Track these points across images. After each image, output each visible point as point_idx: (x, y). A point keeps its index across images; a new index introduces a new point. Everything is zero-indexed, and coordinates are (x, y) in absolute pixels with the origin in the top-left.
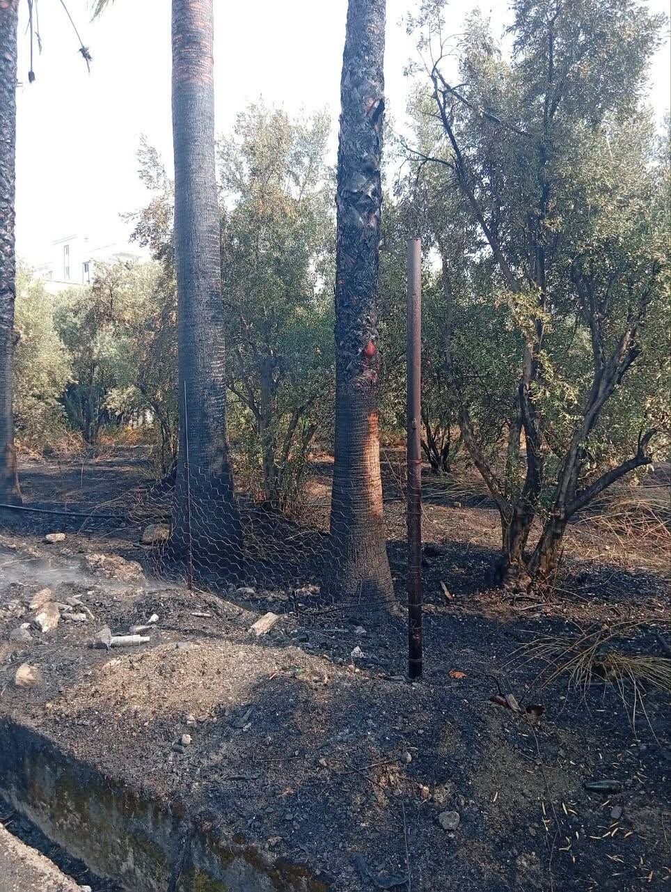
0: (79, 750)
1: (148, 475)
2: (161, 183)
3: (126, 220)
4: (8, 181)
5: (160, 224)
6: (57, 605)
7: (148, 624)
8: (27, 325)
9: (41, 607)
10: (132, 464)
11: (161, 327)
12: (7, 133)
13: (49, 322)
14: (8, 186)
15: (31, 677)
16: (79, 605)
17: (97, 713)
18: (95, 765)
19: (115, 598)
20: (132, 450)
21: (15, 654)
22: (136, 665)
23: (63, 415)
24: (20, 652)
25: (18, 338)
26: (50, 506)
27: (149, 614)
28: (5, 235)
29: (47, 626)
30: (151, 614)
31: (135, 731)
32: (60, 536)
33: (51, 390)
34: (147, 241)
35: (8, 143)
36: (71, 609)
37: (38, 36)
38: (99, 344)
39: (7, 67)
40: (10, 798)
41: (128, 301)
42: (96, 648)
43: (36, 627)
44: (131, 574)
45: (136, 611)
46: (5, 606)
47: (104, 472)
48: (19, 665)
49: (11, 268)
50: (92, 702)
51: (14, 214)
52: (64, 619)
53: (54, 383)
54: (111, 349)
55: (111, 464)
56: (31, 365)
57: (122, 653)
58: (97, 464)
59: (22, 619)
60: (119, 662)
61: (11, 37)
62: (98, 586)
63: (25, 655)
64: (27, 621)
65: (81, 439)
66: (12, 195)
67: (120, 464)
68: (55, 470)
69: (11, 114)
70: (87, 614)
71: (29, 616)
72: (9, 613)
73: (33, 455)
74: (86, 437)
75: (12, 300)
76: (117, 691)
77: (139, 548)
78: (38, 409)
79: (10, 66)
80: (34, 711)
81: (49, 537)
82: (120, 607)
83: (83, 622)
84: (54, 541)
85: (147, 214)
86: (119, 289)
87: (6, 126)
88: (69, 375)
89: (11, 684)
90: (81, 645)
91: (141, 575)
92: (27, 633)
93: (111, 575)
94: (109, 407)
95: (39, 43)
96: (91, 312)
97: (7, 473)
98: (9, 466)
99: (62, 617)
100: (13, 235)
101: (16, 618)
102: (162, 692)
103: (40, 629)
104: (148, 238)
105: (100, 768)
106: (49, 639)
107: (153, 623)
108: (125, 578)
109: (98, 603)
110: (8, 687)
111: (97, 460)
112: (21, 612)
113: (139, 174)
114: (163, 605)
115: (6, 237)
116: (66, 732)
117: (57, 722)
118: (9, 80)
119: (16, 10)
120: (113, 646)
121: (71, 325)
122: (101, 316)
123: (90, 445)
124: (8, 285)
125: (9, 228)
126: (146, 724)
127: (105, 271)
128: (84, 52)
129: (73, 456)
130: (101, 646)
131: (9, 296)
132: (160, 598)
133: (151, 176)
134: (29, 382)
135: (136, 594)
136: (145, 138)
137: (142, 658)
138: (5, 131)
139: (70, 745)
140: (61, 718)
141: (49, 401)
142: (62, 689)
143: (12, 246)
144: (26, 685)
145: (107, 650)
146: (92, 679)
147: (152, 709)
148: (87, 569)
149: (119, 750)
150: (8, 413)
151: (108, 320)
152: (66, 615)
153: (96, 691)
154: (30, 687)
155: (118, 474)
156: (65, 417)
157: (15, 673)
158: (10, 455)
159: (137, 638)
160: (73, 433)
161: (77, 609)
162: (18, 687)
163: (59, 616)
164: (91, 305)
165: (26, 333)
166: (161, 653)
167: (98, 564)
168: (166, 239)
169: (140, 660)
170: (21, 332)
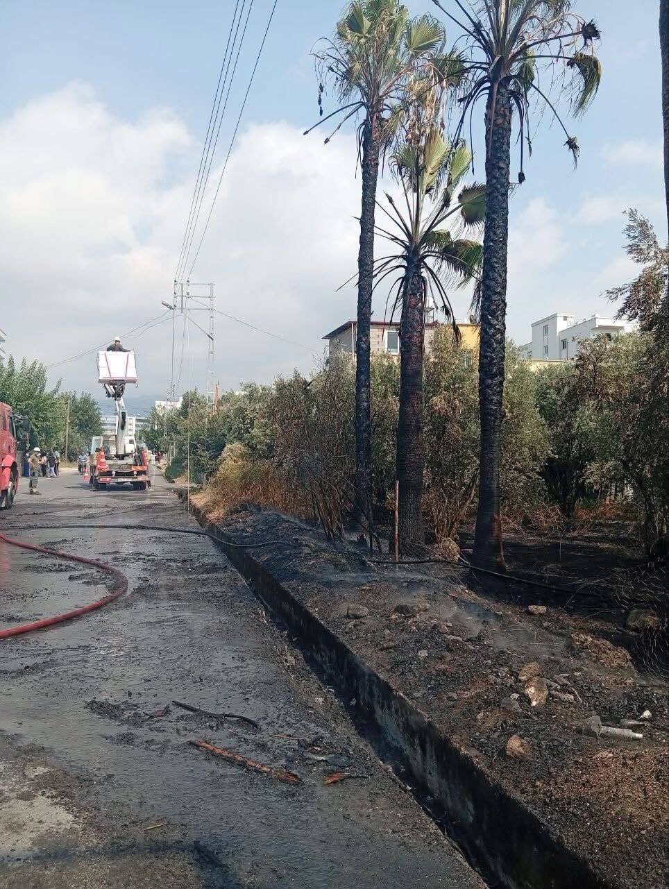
0: (569, 839)
1: (628, 553)
2: (652, 254)
3: (614, 296)
4: (501, 276)
5: (651, 295)
6: (545, 681)
7: (640, 720)
8: (512, 404)
9: (530, 680)
10: (611, 541)
11: (650, 400)
12: (500, 233)
13: (532, 400)
14: (500, 280)
15: (521, 750)
16: (567, 684)
17: (588, 804)
18: (586, 861)
19: (603, 685)
20: (611, 525)
21: (505, 722)
22: (629, 762)
23: (543, 489)
24: (510, 722)
25: (504, 416)
26: (530, 577)
27: (642, 709)
28: (496, 325)
29: (536, 700)
30: (644, 710)
31: (630, 836)
32: (542, 609)
33: (532, 464)
34: (637, 314)
35: (500, 241)
36: (559, 687)
37: (529, 139)
38: (578, 419)
39: (501, 174)
40: (496, 867)
41: (611, 375)
42: (585, 734)
43: (525, 699)
44: (618, 661)
45: (626, 703)
46: (495, 672)
47: (583, 547)
48: (510, 735)
49: (501, 353)
50: (583, 792)
51: (505, 304)
52: (553, 696)
53: (535, 458)
54: (591, 423)
55: (590, 539)
56: (514, 441)
57: (612, 745)
58: (574, 538)
59: (513, 689)
60: (611, 755)
61: (505, 147)
62: (585, 668)
63: (515, 725)
64: (517, 692)
65: (559, 512)
66: (504, 288)
67: (597, 540)
68: (533, 541)
69: (503, 215)
70: (575, 696)
71: (519, 687)
72: (499, 680)
73: (513, 524)
74: (563, 510)
75: (501, 383)
76: (609, 786)
77: (624, 633)
78: (519, 482)
79: (504, 172)
80: (523, 785)
81: (531, 608)
82: (608, 695)
83: (571, 703)
84: (536, 613)
85: (635, 287)
86: (603, 364)
87: (499, 226)
88: (550, 450)
89: (502, 752)
90: (570, 728)
91: (630, 663)
92: (517, 705)
93: (598, 659)
94: (588, 481)
95: (530, 145)
96: (574, 388)
97: (493, 541)
98: (494, 535)
99: (550, 694)
100: (504, 324)
101: (506, 686)
102: (661, 801)
103: (529, 702)
104: (637, 310)
105: (591, 866)
106: (538, 715)
107: (645, 720)
108: (612, 665)
109: (585, 686)
110: (498, 755)
111: (575, 534)
112: (510, 681)
113: (629, 249)
114: (656, 702)
115: (497, 327)
116: (555, 816)
117: (545, 803)
118: (502, 186)
119: (509, 123)
120: (603, 736)
121: (551, 401)
122: (584, 391)
123: (567, 519)
124: (499, 369)
125: (500, 318)
126: (643, 832)
127: (588, 348)
128: (572, 144)
129: (551, 529)
130: (590, 733)
131: (499, 379)
132: (653, 694)
133: (641, 249)
134: (512, 457)
135: (625, 684)
136: (635, 213)
137: (637, 756)
138: (498, 231)
139: (560, 831)
140: (551, 800)
141: (531, 474)
142: (552, 769)
143: (503, 334)
144: (517, 757)
145: (597, 739)
146: (584, 767)
147: (650, 817)
148: (573, 649)
149: (612, 852)
150: (494, 486)
151: (590, 395)
152: (554, 692)
153: (588, 781)
154: (519, 760)
155: (596, 549)
156: (545, 491)
157: (506, 742)
158: (495, 525)
159: (629, 733)
160: (552, 505)
161: (564, 689)
162: (509, 757)
163: (547, 693)
164: (573, 381)
165: (511, 411)
166: (658, 755)
167: (585, 644)
168: (656, 309)
169: (634, 759)
170: (506, 411)
